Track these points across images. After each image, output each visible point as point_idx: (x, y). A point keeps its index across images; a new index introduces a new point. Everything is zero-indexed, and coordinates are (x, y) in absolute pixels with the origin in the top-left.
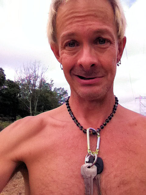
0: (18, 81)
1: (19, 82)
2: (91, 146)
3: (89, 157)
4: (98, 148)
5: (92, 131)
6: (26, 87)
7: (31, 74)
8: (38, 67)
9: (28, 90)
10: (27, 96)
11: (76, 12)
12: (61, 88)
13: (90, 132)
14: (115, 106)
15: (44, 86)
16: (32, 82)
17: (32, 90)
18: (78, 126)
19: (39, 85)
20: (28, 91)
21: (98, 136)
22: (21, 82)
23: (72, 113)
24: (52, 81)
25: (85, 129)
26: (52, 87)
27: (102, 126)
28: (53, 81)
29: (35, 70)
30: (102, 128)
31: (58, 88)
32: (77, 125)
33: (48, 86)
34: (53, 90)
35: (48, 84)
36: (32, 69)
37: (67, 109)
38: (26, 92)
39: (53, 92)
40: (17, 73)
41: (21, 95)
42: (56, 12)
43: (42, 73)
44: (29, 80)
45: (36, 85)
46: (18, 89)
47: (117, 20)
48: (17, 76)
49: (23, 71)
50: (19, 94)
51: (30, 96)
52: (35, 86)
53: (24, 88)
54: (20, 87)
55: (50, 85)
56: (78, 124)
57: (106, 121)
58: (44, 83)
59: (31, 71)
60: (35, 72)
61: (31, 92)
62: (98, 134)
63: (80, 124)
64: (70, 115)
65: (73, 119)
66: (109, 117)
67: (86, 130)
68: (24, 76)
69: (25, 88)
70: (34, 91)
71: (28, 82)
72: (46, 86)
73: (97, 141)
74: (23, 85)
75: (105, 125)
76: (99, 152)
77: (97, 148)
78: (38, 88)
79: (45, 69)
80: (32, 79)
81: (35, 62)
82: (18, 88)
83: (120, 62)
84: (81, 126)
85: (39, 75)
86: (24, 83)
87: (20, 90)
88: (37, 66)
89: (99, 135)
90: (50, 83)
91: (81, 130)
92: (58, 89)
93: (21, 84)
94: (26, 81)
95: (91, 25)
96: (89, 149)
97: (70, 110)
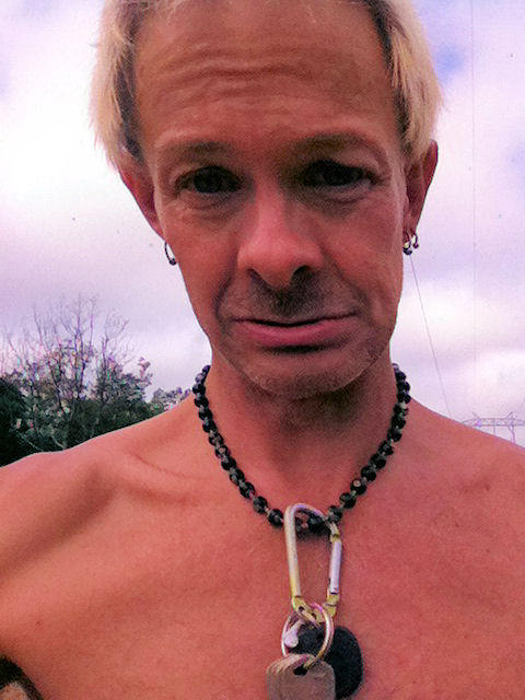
0: (15, 372)
1: (21, 374)
2: (303, 580)
3: (296, 627)
4: (333, 587)
5: (307, 516)
6: (46, 392)
7: (65, 344)
8: (92, 317)
9: (53, 402)
10: (50, 426)
11: (219, 53)
12: (180, 391)
13: (297, 521)
14: (397, 409)
15: (115, 386)
16: (69, 374)
17: (71, 402)
18: (247, 497)
19: (95, 382)
20: (55, 407)
21: (332, 539)
22: (26, 375)
23: (222, 441)
24: (145, 366)
25: (276, 511)
26: (146, 390)
27: (346, 494)
28: (148, 365)
29: (78, 331)
30: (350, 504)
31: (167, 390)
32: (243, 492)
33: (133, 386)
34: (148, 399)
35: (129, 377)
36: (67, 327)
37: (201, 422)
38: (47, 412)
39: (149, 405)
40: (10, 342)
41: (29, 422)
42: (129, 44)
43: (107, 340)
44: (57, 367)
45: (85, 384)
46: (17, 399)
47: (400, 86)
48: (12, 354)
49: (35, 335)
50: (19, 421)
51: (62, 426)
52: (80, 388)
53: (39, 397)
54: (25, 393)
55: (138, 381)
56: (247, 490)
57: (363, 475)
58: (114, 373)
59: (65, 334)
60: (79, 334)
61: (67, 410)
62: (334, 529)
63: (253, 488)
64: (213, 448)
65: (226, 466)
66: (375, 456)
67: (282, 516)
68: (36, 353)
69: (44, 396)
70: (78, 404)
71: (52, 373)
72: (122, 386)
73: (329, 560)
74: (35, 386)
75: (361, 490)
76: (338, 605)
77: (333, 591)
78: (93, 392)
79: (118, 325)
80: (70, 361)
81: (76, 300)
82: (18, 397)
83: (413, 240)
84: (261, 498)
85: (97, 345)
86: (38, 379)
87: (22, 402)
88: (84, 315)
89: (335, 535)
90: (137, 374)
91: (262, 512)
92: (169, 396)
93: (25, 381)
94: (47, 370)
95: (286, 112)
96: (297, 597)
97: (210, 426)
